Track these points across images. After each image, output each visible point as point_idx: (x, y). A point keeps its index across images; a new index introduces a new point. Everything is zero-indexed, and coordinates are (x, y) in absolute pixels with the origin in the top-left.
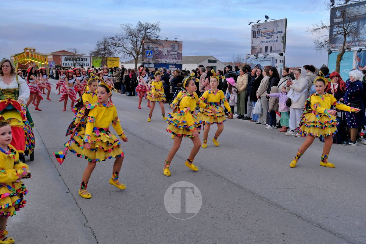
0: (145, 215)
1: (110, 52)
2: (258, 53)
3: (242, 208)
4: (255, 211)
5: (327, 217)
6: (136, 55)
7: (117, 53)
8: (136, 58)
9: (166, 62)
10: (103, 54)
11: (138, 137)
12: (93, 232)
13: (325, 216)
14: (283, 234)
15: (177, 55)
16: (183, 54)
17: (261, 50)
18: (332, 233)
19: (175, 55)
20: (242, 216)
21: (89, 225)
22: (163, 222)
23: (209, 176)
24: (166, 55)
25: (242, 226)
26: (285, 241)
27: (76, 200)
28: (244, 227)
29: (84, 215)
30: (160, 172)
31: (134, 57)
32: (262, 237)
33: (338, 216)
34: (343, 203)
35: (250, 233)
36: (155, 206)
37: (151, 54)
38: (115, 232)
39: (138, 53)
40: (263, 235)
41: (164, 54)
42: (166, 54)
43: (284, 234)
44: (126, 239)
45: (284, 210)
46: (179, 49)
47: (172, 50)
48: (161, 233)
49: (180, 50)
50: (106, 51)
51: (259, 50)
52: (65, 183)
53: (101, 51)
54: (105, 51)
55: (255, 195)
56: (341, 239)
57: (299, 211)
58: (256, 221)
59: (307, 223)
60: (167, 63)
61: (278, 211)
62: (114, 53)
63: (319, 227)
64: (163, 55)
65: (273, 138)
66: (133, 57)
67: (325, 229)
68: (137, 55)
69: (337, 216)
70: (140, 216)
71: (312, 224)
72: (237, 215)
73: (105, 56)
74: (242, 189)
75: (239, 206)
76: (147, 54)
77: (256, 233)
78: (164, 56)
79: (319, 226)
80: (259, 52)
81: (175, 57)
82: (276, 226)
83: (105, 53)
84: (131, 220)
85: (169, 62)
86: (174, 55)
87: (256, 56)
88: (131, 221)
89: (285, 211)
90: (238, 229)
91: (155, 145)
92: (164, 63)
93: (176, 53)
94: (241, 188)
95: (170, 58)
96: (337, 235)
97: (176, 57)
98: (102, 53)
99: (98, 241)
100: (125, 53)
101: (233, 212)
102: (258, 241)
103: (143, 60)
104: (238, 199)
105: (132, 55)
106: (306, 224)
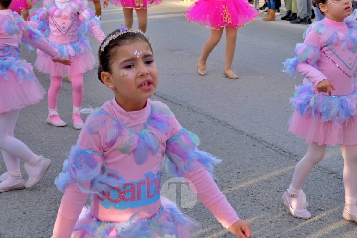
25: (251, 200)
26: (321, 220)
35: (263, 210)
44: (45, 222)
58: (277, 191)
61: (318, 177)
74: (260, 142)
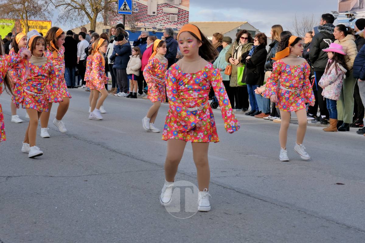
1: (33, 7)
2: (353, 9)
6: (93, 11)
7: (51, 7)
8: (92, 17)
9: (155, 28)
10: (18, 10)
11: (133, 157)
15: (178, 14)
16: (189, 13)
17: (360, 4)
19: (173, 14)
23: (327, 227)
24: (156, 14)
30: (210, 219)
31: (88, 15)
37: (128, 7)
39: (96, 8)
41: (150, 13)
42: (154, 13)
46: (182, 2)
47: (167, 5)
49: (184, 3)
50: (26, 4)
51: (356, 3)
53: (16, 3)
54: (24, 5)
60: (156, 31)
62: (43, 8)
64: (148, 14)
66: (86, 15)
68: (97, 11)
73: (24, 15)
76: (120, 6)
78: (149, 16)
80: (357, 8)
81: (174, 19)
83: (25, 8)
85: (160, 30)
86: (171, 15)
87: (351, 16)
92: (152, 30)
93: (175, 11)
95: (164, 21)
97: (176, 20)
98: (17, 7)
100: (70, 7)
103: (105, 24)
105: (83, 12)
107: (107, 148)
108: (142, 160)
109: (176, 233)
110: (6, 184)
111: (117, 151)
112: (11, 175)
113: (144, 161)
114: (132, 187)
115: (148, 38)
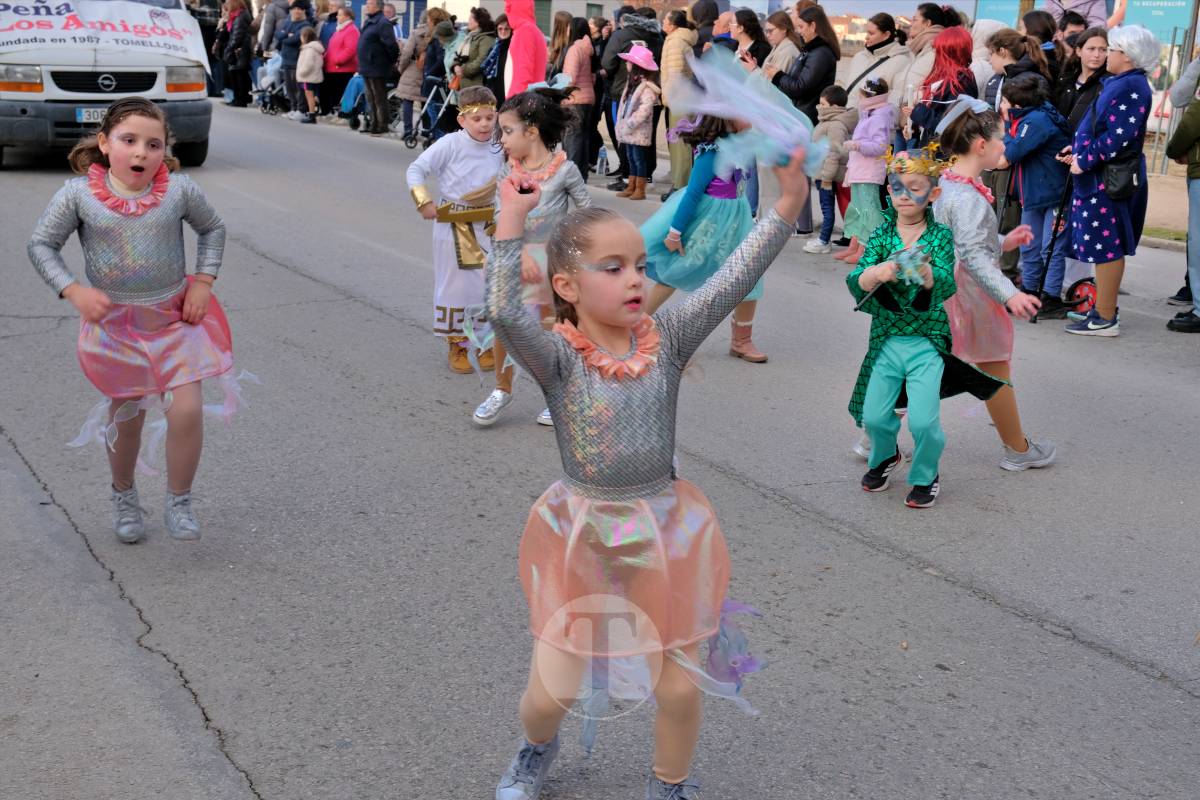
0: (383, 598)
3: (761, 564)
4: (814, 576)
5: (1087, 598)
11: (296, 271)
12: (181, 672)
13: (1082, 592)
14: (940, 667)
18: (1120, 658)
20: (772, 596)
21: (158, 645)
22: (463, 625)
27: (83, 535)
28: (787, 643)
29: (131, 602)
30: (411, 414)
32: (867, 682)
33: (1126, 592)
34: (1132, 538)
36: (418, 556)
38: (273, 673)
40: (868, 672)
43: (946, 669)
45: (922, 569)
48: (464, 671)
52: (26, 463)
55: (799, 510)
56: (1160, 682)
57: (978, 573)
59: (1019, 619)
63: (1068, 638)
65: (814, 283)
67: (1090, 645)
69: (1123, 592)
70: (365, 600)
71: (1042, 626)
72: (750, 590)
75: (749, 556)
77: (837, 665)
79: (1068, 632)
82: (906, 634)
84: (330, 618)
88: (332, 623)
89: (927, 574)
90: (767, 652)
91: (371, 306)
94: (742, 480)
96: (1143, 667)
99: (210, 716)
101: (731, 579)
102: (853, 699)
104: (740, 526)
106: (1019, 626)
107: (252, 249)
108: (310, 278)
109: (346, 449)
110: (56, 335)
111: (268, 256)
112: (68, 314)
113: (315, 280)
114: (284, 343)
115: (340, 12)
